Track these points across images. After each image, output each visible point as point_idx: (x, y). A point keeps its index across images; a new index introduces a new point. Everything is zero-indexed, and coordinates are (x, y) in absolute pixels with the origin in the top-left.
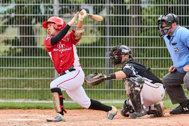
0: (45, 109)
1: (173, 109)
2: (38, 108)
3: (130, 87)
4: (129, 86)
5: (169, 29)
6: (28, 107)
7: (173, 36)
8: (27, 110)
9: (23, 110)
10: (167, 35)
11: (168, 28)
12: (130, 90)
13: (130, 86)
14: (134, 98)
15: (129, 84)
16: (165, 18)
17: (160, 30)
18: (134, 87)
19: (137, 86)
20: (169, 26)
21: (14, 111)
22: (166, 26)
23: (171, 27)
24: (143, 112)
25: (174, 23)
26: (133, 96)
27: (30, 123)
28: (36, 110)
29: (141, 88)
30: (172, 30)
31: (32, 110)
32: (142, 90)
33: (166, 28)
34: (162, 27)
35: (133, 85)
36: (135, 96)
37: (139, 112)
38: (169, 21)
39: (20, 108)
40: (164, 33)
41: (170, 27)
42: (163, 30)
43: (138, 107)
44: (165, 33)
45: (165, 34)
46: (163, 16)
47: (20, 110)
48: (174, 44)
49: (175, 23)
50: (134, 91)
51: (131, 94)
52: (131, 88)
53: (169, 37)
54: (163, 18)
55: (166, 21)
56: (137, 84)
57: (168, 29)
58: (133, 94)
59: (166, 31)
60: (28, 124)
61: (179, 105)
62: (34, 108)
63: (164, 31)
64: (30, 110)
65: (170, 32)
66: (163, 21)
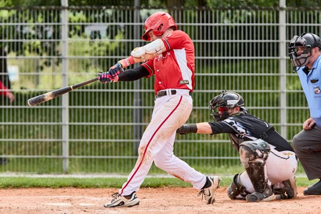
0: (87, 187)
1: (309, 187)
2: (76, 186)
3: (248, 158)
4: (246, 157)
5: (308, 57)
6: (60, 185)
7: (313, 69)
8: (60, 190)
9: (52, 190)
10: (304, 67)
11: (306, 56)
15: (247, 154)
16: (302, 40)
17: (294, 60)
18: (255, 158)
19: (260, 157)
20: (307, 53)
21: (39, 190)
22: (303, 53)
23: (311, 55)
24: (267, 192)
25: (314, 47)
26: (253, 171)
27: (87, 210)
28: (74, 190)
29: (265, 159)
30: (312, 59)
31: (67, 190)
33: (303, 55)
34: (296, 55)
36: (256, 171)
38: (308, 46)
39: (47, 187)
40: (299, 64)
41: (309, 54)
42: (298, 59)
44: (302, 63)
45: (300, 66)
46: (297, 38)
47: (48, 190)
48: (314, 81)
49: (317, 48)
51: (249, 168)
52: (249, 161)
53: (306, 71)
54: (298, 41)
55: (302, 45)
56: (260, 154)
57: (306, 58)
58: (252, 168)
59: (302, 61)
60: (84, 211)
61: (319, 180)
62: (69, 186)
63: (300, 60)
64: (63, 190)
65: (309, 62)
66: (298, 44)
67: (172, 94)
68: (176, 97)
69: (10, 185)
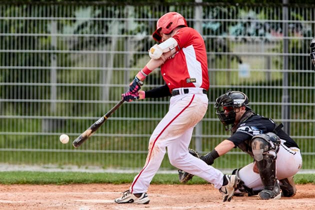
3: (263, 150)
4: (261, 149)
12: (263, 154)
13: (263, 148)
14: (267, 167)
15: (261, 145)
18: (269, 149)
19: (273, 149)
24: (277, 190)
26: (266, 164)
29: (277, 151)
32: (278, 154)
35: (267, 147)
36: (269, 165)
37: (272, 190)
43: (271, 181)
50: (267, 156)
51: (262, 160)
52: (264, 152)
56: (273, 146)
58: (266, 161)
67: (185, 93)
68: (189, 96)
69: (72, 181)
